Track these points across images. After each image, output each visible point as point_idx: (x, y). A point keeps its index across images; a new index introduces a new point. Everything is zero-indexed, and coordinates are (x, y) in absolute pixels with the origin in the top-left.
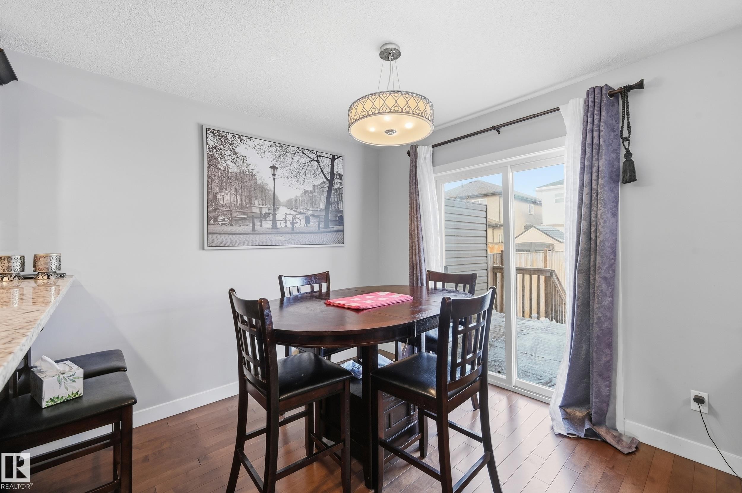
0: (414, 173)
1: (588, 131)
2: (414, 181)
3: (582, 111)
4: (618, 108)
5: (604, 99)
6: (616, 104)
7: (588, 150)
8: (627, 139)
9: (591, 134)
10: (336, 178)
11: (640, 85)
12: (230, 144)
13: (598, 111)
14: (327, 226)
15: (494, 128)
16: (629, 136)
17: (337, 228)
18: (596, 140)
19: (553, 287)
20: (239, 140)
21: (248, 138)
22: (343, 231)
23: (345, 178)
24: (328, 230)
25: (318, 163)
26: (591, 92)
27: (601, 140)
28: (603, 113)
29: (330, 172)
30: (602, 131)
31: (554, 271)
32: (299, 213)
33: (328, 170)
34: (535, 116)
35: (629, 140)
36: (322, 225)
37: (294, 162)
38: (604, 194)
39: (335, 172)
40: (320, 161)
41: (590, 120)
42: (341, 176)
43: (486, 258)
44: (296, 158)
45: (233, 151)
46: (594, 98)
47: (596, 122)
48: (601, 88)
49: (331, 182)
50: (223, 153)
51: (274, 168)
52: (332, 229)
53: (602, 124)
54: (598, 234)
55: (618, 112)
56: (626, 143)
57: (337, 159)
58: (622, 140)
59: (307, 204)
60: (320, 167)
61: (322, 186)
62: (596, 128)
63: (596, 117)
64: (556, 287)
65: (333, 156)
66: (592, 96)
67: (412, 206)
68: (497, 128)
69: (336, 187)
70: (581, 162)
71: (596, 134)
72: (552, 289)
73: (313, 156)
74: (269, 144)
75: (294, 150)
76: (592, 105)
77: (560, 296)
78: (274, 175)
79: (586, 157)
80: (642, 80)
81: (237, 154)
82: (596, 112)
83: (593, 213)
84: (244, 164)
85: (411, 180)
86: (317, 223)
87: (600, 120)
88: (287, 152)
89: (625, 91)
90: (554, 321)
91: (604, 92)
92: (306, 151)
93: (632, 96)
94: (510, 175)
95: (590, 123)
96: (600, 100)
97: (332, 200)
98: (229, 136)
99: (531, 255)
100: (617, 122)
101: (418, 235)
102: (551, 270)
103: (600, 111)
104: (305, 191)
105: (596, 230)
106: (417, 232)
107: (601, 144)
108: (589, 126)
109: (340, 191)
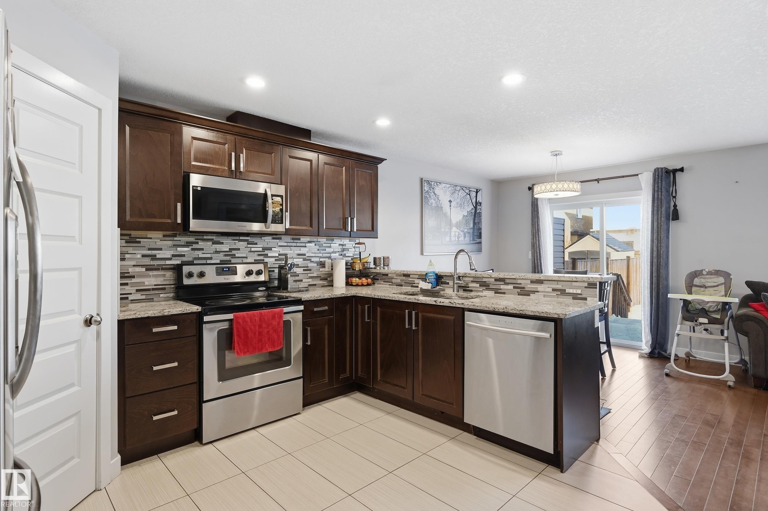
0: (536, 203)
1: (655, 191)
2: (536, 209)
3: (652, 180)
4: (670, 179)
5: (664, 175)
6: (669, 177)
7: (656, 202)
8: (675, 197)
9: (657, 193)
10: (478, 206)
11: (682, 170)
12: (433, 189)
13: (660, 181)
14: (474, 240)
15: (596, 180)
16: (676, 196)
17: (478, 240)
18: (660, 197)
19: (618, 288)
20: (436, 185)
21: (440, 183)
22: (481, 243)
23: (483, 204)
24: (474, 242)
25: (470, 195)
26: (657, 170)
27: (663, 197)
28: (663, 183)
29: (475, 201)
30: (663, 192)
31: (620, 275)
32: (461, 231)
33: (474, 200)
34: (623, 177)
35: (676, 198)
36: (471, 239)
37: (459, 196)
38: (664, 227)
39: (478, 201)
40: (471, 195)
41: (656, 185)
42: (480, 203)
43: (563, 264)
44: (460, 193)
45: (434, 193)
46: (658, 174)
47: (660, 187)
48: (662, 168)
49: (476, 208)
50: (430, 194)
51: (450, 201)
52: (476, 242)
53: (663, 188)
54: (662, 248)
55: (670, 182)
56: (674, 199)
57: (479, 191)
58: (672, 197)
59: (465, 224)
60: (471, 198)
61: (471, 211)
62: (659, 190)
63: (659, 184)
64: (621, 289)
65: (477, 190)
66: (657, 172)
67: (534, 226)
68: (598, 180)
69: (478, 212)
70: (652, 208)
71: (660, 193)
72: (618, 290)
73: (467, 191)
74: (448, 186)
75: (459, 188)
76: (658, 177)
77: (624, 297)
78: (450, 206)
79: (655, 205)
80: (683, 167)
81: (435, 194)
82: (659, 181)
83: (659, 236)
84: (438, 200)
85: (533, 208)
86: (469, 238)
87: (662, 186)
88: (456, 190)
89: (675, 171)
90: (619, 317)
91: (663, 171)
92: (464, 188)
93: (678, 174)
94: (605, 208)
95: (657, 187)
96: (661, 175)
97: (476, 221)
98: (433, 183)
99: (595, 263)
100: (670, 187)
101: (539, 246)
102: (618, 275)
103: (662, 181)
104: (464, 216)
105: (660, 245)
106: (539, 244)
107: (663, 199)
108: (656, 189)
109: (480, 213)
